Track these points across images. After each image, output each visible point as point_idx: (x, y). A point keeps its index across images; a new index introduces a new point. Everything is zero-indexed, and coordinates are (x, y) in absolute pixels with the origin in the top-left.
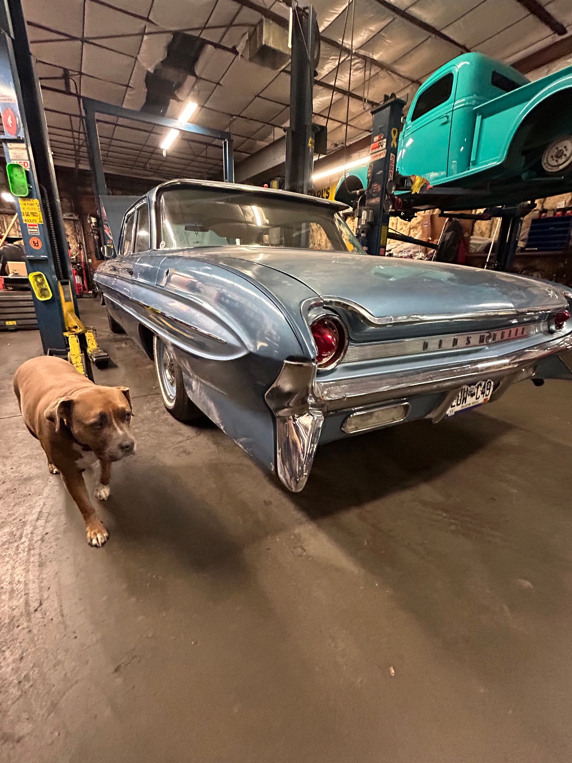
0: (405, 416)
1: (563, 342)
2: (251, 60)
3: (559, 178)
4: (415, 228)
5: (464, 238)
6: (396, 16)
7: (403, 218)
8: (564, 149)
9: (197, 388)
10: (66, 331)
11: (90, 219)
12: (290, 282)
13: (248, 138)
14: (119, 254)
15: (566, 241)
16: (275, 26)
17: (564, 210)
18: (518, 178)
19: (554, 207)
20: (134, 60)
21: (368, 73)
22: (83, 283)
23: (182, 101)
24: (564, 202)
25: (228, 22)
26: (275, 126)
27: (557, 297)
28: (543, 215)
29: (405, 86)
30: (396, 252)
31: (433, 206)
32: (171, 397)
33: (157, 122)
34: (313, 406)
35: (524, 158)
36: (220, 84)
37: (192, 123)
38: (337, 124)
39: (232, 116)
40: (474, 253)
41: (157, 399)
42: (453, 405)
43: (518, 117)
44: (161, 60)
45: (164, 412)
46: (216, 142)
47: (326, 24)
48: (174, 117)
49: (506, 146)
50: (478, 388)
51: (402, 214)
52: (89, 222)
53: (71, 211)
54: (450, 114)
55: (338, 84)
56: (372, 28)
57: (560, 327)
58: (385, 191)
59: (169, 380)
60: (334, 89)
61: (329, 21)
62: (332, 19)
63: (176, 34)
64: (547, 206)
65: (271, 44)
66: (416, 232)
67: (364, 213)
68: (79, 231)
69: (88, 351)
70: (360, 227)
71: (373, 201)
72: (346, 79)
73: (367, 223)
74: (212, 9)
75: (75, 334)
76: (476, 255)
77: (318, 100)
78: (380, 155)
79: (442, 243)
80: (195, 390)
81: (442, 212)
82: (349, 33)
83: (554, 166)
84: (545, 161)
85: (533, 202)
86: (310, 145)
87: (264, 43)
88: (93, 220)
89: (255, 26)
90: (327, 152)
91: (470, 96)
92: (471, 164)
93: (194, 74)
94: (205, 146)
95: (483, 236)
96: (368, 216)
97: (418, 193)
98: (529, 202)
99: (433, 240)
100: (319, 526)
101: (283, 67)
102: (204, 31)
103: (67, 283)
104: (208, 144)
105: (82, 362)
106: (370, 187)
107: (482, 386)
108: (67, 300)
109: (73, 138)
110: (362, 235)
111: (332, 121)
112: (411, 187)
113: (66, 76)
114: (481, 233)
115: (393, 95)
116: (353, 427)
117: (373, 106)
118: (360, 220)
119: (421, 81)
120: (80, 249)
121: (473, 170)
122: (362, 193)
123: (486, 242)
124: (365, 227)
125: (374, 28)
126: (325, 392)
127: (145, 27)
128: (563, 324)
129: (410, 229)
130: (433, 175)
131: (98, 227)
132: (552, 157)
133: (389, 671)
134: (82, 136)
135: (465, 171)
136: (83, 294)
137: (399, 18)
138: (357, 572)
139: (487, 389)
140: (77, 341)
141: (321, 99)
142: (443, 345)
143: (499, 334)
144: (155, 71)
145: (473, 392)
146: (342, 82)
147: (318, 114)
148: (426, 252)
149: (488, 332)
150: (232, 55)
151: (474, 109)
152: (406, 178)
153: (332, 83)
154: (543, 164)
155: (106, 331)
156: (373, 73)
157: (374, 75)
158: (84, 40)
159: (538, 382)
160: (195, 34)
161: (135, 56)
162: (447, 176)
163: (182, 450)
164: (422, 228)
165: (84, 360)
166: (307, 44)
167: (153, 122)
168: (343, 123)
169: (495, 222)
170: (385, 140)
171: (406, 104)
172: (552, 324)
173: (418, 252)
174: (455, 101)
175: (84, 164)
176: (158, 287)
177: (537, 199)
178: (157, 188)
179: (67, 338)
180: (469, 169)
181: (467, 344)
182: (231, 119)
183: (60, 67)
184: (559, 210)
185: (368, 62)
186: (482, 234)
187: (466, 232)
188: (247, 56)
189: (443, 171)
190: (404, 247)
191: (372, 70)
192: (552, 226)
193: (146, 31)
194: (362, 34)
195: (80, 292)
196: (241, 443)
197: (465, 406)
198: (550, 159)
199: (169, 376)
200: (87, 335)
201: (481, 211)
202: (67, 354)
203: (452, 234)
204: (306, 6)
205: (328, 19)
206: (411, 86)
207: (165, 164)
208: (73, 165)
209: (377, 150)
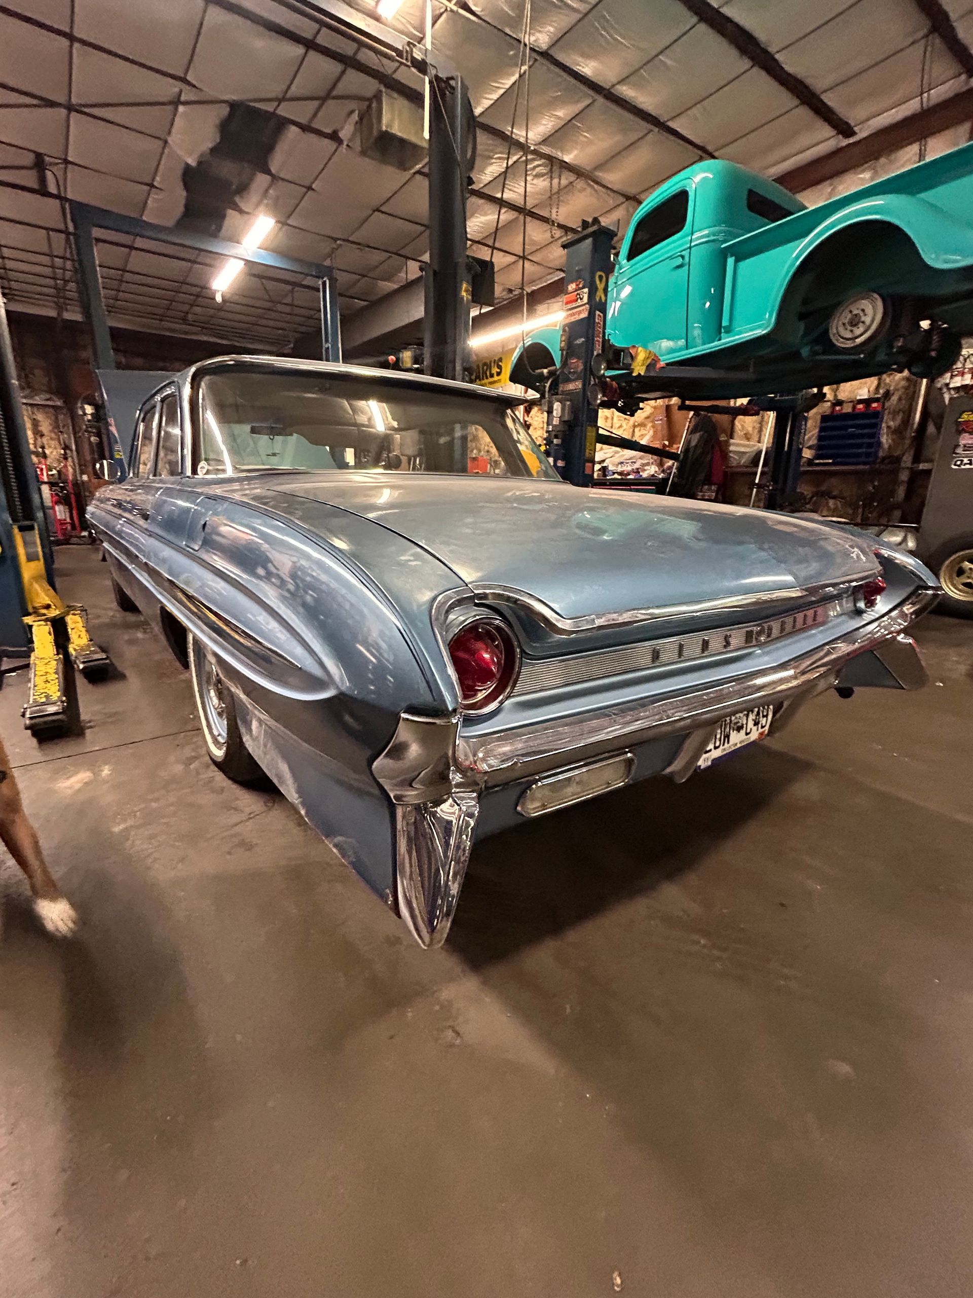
0: (627, 777)
1: (878, 628)
2: (363, 153)
3: (856, 357)
4: (642, 425)
5: (719, 443)
6: (597, 97)
7: (621, 410)
8: (862, 314)
9: (260, 732)
10: (29, 614)
11: (83, 409)
12: (417, 557)
13: (364, 276)
14: (131, 475)
15: (872, 450)
16: (402, 103)
17: (867, 402)
18: (796, 355)
19: (852, 396)
20: (161, 143)
21: (555, 181)
22: (71, 517)
23: (248, 213)
24: (866, 390)
25: (322, 94)
26: (408, 258)
27: (864, 559)
28: (838, 408)
29: (615, 205)
30: (613, 465)
31: (669, 394)
32: (219, 738)
33: (203, 247)
34: (458, 785)
35: (802, 326)
36: (313, 190)
37: (266, 249)
38: (511, 259)
39: (335, 240)
40: (737, 467)
41: (195, 740)
42: (708, 749)
43: (789, 263)
44: (210, 145)
45: (208, 766)
46: (308, 281)
47: (486, 103)
48: (235, 239)
49: (774, 306)
50: (747, 716)
51: (620, 404)
52: (81, 413)
53: (50, 391)
54: (686, 253)
55: (508, 195)
56: (560, 113)
57: (871, 603)
58: (589, 371)
59: (216, 709)
60: (501, 203)
61: (491, 99)
62: (495, 96)
63: (234, 106)
64: (842, 396)
65: (396, 130)
66: (643, 432)
67: (557, 406)
68: (64, 426)
69: (71, 650)
70: (550, 428)
71: (571, 386)
72: (521, 190)
73: (563, 422)
74: (296, 69)
75: (46, 620)
76: (739, 470)
77: (478, 220)
78: (580, 312)
79: (686, 450)
80: (257, 737)
81: (683, 402)
82: (521, 120)
83: (848, 339)
84: (835, 331)
85: (820, 390)
86: (464, 294)
87: (384, 128)
88: (89, 409)
89: (370, 100)
90: (496, 301)
91: (715, 226)
92: (723, 331)
93: (269, 172)
94: (289, 287)
95: (748, 439)
96: (563, 409)
97: (642, 374)
98: (815, 390)
99: (671, 445)
100: (485, 983)
101: (418, 167)
102: (283, 104)
103: (31, 528)
104: (295, 284)
105: (56, 673)
106: (565, 363)
107: (755, 713)
108: (31, 558)
109: (53, 267)
110: (555, 441)
111: (502, 254)
112: (630, 365)
113: (40, 164)
114: (745, 434)
115: (596, 221)
116: (537, 804)
117: (566, 233)
118: (551, 418)
119: (642, 196)
120: (65, 458)
121: (727, 340)
122: (551, 373)
123: (755, 448)
124: (558, 429)
125: (562, 113)
126: (481, 755)
127: (181, 91)
128: (875, 599)
129: (635, 426)
130: (666, 344)
131: (97, 422)
132: (844, 324)
133: (612, 1279)
134: (69, 264)
135: (713, 342)
136: (71, 536)
137: (601, 100)
138: (552, 1072)
139: (764, 716)
140: (50, 633)
141: (483, 219)
142: (686, 653)
143: (776, 626)
144: (200, 163)
145: (740, 724)
146: (513, 193)
147: (478, 242)
148: (661, 464)
149: (758, 625)
150: (332, 145)
151: (723, 246)
152: (622, 350)
153: (499, 195)
154: (831, 336)
155: (110, 609)
156: (564, 182)
157: (566, 187)
158: (70, 108)
159: (845, 693)
160: (269, 107)
161: (162, 137)
162: (687, 349)
163: (236, 840)
164: (653, 427)
165: (61, 667)
166: (453, 134)
167: (198, 245)
168: (520, 257)
169: (766, 418)
170: (586, 290)
171: (616, 235)
172: (860, 600)
173: (648, 464)
174: (692, 234)
175: (73, 311)
176: (188, 549)
177: (827, 385)
178: (193, 369)
179: (31, 627)
180: (720, 340)
181: (725, 647)
182: (335, 246)
183: (29, 150)
184: (860, 401)
185: (555, 165)
186: (747, 437)
187: (722, 433)
188: (357, 145)
189: (680, 338)
190: (626, 457)
191: (563, 177)
192: (852, 427)
193: (183, 98)
194: (544, 122)
195: (64, 534)
196: (336, 846)
197: (728, 748)
198: (841, 329)
199: (215, 701)
200: (69, 619)
201: (744, 401)
202: (30, 656)
203: (701, 437)
204: (450, 75)
205: (488, 96)
206: (624, 205)
207: (222, 314)
208: (53, 313)
209: (574, 305)
